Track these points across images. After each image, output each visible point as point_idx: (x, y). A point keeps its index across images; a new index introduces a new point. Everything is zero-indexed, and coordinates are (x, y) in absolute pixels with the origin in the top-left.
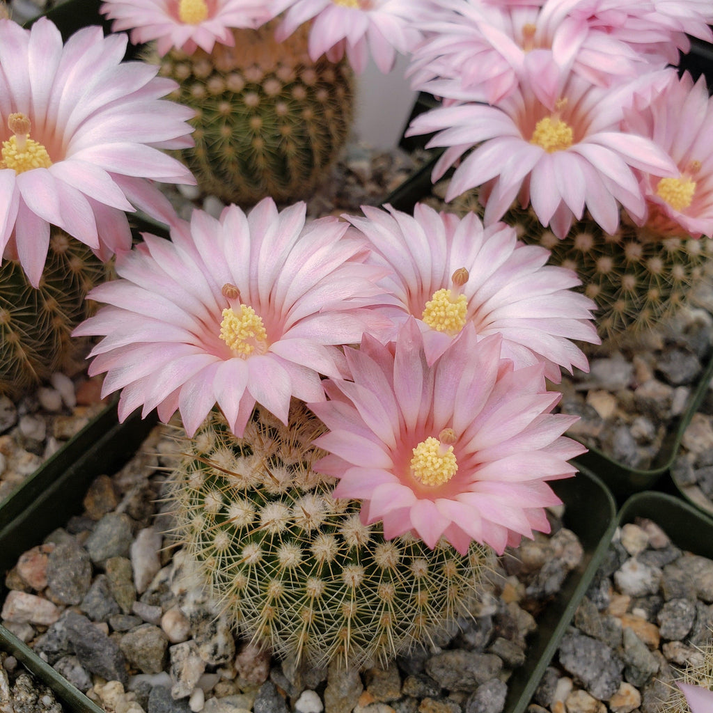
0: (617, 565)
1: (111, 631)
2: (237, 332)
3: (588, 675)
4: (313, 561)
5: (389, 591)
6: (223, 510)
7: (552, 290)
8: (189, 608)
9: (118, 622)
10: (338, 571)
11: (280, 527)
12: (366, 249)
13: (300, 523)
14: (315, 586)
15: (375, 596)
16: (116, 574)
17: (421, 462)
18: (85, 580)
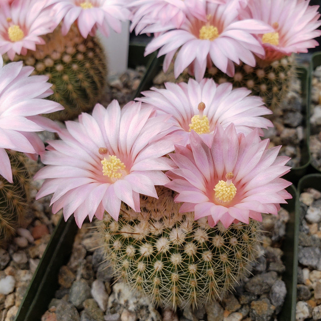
0: (305, 213)
2: (112, 169)
3: (314, 263)
4: (188, 257)
5: (225, 257)
6: (137, 252)
7: (241, 99)
8: (132, 307)
10: (200, 256)
11: (167, 248)
12: (154, 110)
13: (175, 243)
14: (192, 268)
15: (220, 261)
16: (90, 307)
17: (221, 192)
18: (77, 316)
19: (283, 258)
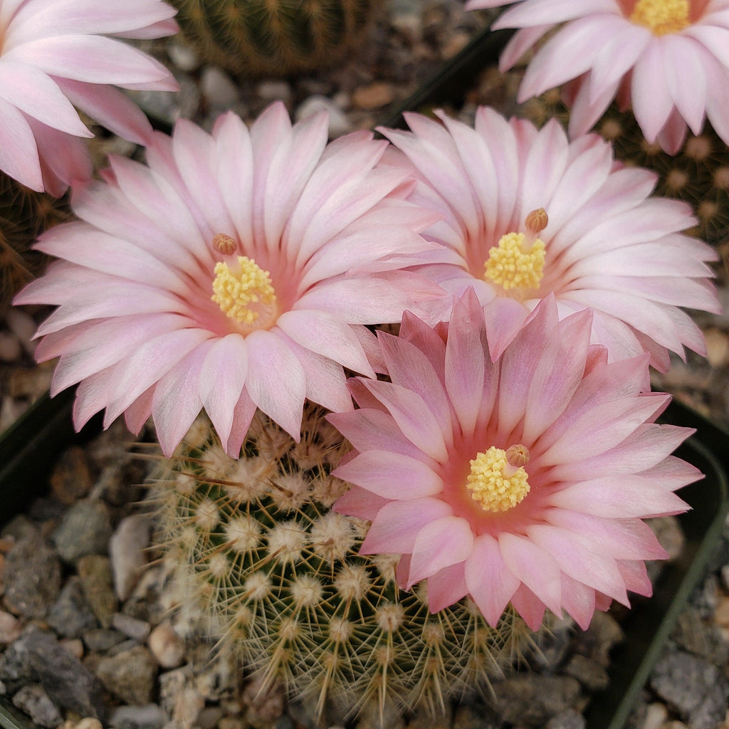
1: (86, 650)
2: (235, 297)
3: (687, 703)
4: (336, 601)
5: (437, 634)
6: (218, 529)
8: (182, 628)
9: (96, 639)
10: (368, 612)
11: (295, 556)
12: (412, 178)
13: (320, 551)
14: (340, 629)
16: (92, 578)
17: (481, 484)
18: (52, 587)
19: (616, 652)
